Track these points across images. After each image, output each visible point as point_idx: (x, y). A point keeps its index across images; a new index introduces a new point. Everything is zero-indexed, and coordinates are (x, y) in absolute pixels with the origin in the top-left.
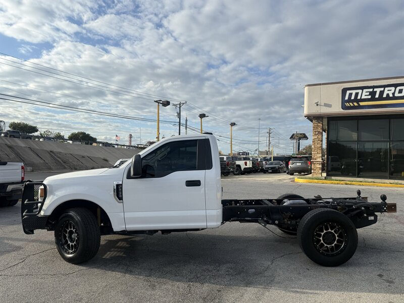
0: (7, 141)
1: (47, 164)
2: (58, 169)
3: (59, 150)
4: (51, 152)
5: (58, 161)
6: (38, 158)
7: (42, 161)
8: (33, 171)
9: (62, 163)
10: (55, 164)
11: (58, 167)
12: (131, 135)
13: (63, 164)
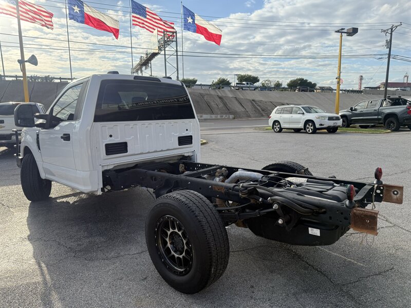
0: (219, 93)
1: (247, 112)
2: (256, 117)
3: (261, 99)
4: (253, 100)
5: (258, 109)
6: (241, 107)
7: (243, 110)
8: (234, 118)
9: (261, 110)
10: (254, 112)
11: (257, 115)
12: (362, 76)
13: (262, 112)
